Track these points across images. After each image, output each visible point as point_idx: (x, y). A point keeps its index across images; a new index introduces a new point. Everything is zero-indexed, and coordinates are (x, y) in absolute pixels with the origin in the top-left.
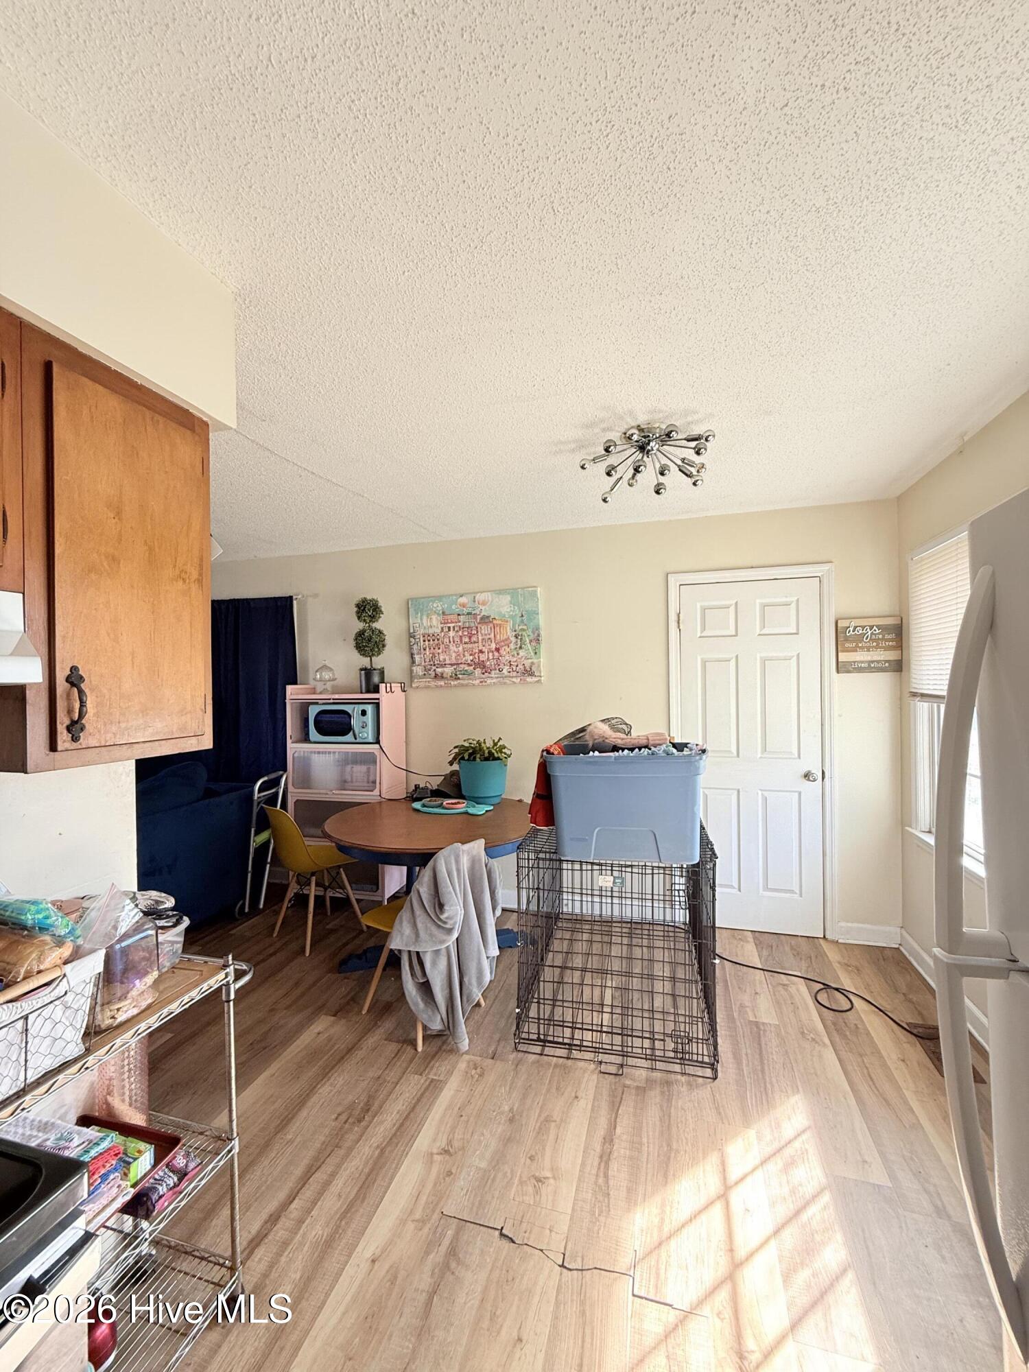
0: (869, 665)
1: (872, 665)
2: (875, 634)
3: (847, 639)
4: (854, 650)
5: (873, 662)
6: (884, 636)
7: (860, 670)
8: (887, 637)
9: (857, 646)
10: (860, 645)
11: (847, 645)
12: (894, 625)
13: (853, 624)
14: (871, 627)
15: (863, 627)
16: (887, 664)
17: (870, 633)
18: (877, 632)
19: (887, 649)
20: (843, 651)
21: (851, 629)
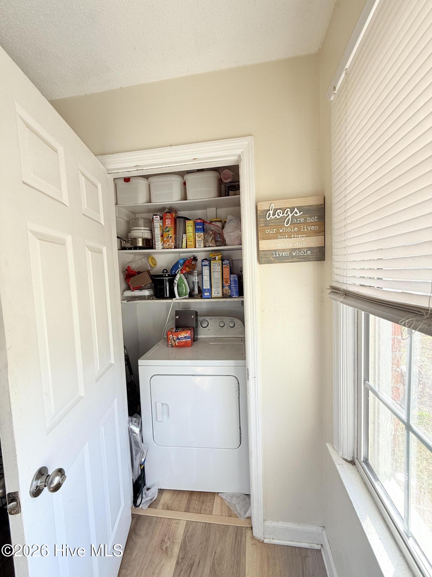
0: (291, 254)
1: (294, 254)
2: (297, 218)
3: (267, 224)
4: (274, 237)
5: (294, 250)
6: (305, 219)
7: (281, 259)
8: (309, 220)
9: (278, 232)
10: (281, 231)
11: (268, 231)
12: (317, 206)
13: (273, 206)
14: (292, 210)
15: (283, 210)
16: (309, 252)
17: (290, 215)
18: (299, 214)
19: (309, 234)
20: (263, 239)
21: (271, 212)
